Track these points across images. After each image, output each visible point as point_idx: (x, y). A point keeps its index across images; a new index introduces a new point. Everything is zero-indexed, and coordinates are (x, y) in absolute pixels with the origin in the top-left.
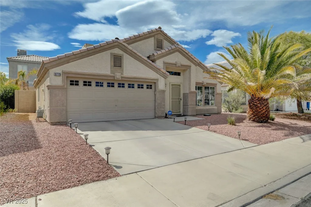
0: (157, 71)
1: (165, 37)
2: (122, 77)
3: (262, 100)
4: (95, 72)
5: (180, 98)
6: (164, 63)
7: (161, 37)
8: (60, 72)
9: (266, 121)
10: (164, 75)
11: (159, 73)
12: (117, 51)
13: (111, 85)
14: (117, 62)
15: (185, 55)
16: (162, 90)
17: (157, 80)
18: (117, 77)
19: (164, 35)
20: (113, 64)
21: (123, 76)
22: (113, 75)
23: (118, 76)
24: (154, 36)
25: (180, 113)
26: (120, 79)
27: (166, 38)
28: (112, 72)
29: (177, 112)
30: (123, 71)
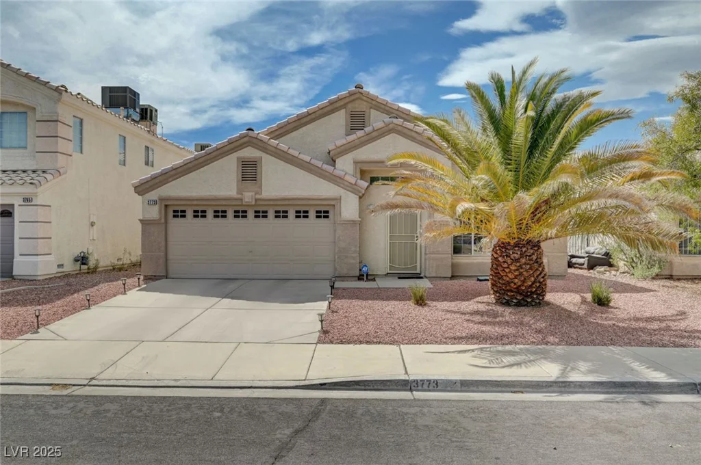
0: (336, 181)
1: (371, 103)
2: (256, 200)
3: (509, 247)
4: (208, 194)
5: (416, 235)
6: (356, 163)
7: (360, 106)
8: (155, 198)
9: (539, 303)
10: (353, 189)
11: (342, 185)
12: (249, 153)
13: (240, 214)
14: (249, 171)
15: (415, 139)
16: (350, 221)
17: (339, 199)
18: (247, 200)
19: (370, 101)
20: (240, 176)
21: (258, 197)
22: (239, 196)
23: (248, 197)
24: (344, 106)
25: (416, 270)
26: (253, 203)
27: (375, 105)
28: (240, 191)
29: (404, 269)
30: (261, 187)
